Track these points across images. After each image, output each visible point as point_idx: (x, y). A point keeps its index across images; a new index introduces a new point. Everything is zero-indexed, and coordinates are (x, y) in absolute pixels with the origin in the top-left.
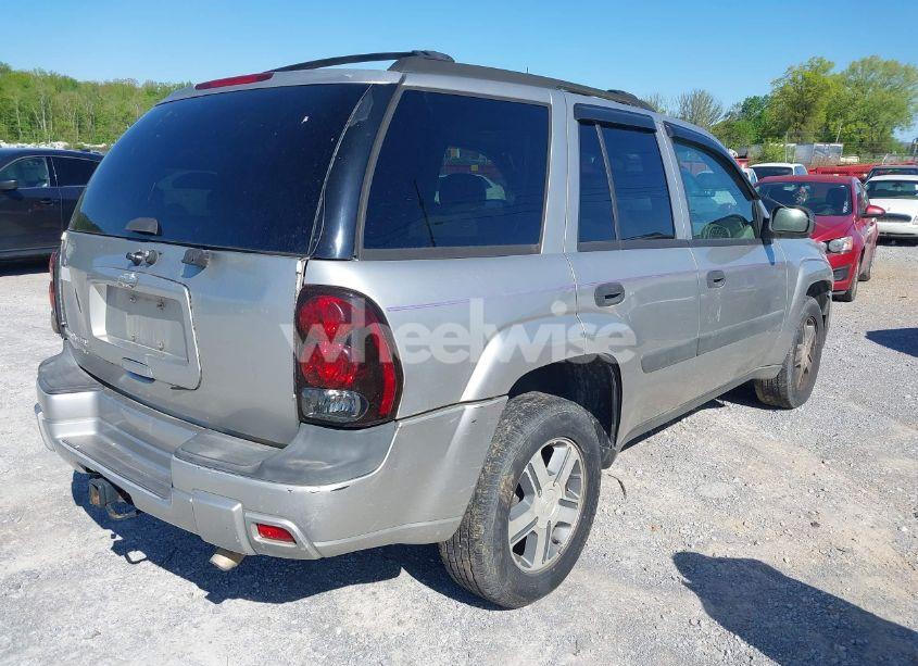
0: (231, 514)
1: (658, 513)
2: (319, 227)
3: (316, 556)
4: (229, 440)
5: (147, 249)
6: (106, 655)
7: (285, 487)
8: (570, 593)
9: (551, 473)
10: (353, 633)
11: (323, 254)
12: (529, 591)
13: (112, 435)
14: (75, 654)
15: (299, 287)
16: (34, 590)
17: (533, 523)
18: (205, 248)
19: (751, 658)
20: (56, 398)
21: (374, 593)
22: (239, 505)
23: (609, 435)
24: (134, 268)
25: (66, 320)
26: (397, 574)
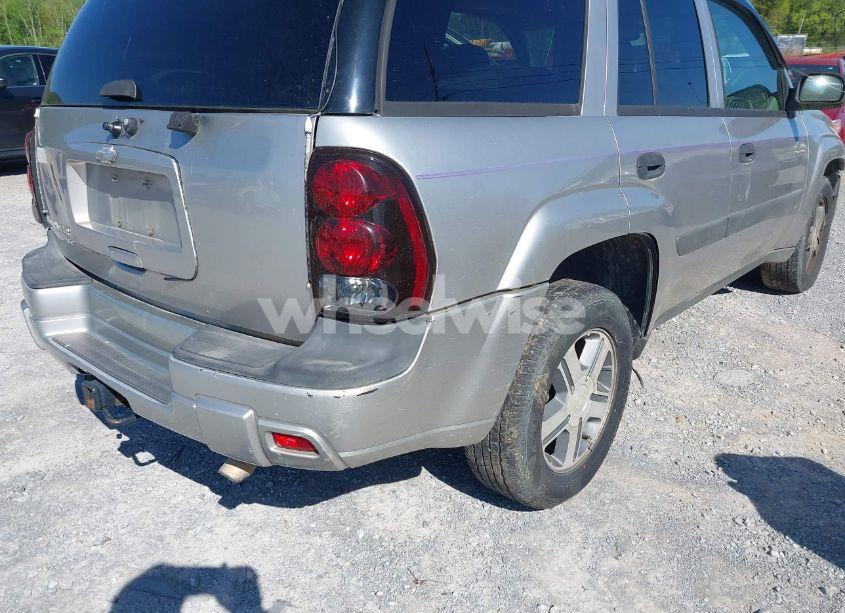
0: (242, 422)
1: (679, 403)
2: (331, 74)
3: (341, 467)
4: (234, 337)
5: (126, 117)
6: (116, 564)
7: (304, 392)
8: (602, 490)
9: (583, 368)
10: (377, 537)
11: (337, 109)
12: (560, 491)
13: (104, 332)
14: (84, 563)
15: (309, 151)
16: (40, 492)
17: (565, 422)
18: (194, 111)
19: (807, 560)
20: (42, 293)
21: (394, 492)
22: (251, 412)
23: (640, 324)
24: (115, 141)
25: (47, 208)
26: (417, 473)
